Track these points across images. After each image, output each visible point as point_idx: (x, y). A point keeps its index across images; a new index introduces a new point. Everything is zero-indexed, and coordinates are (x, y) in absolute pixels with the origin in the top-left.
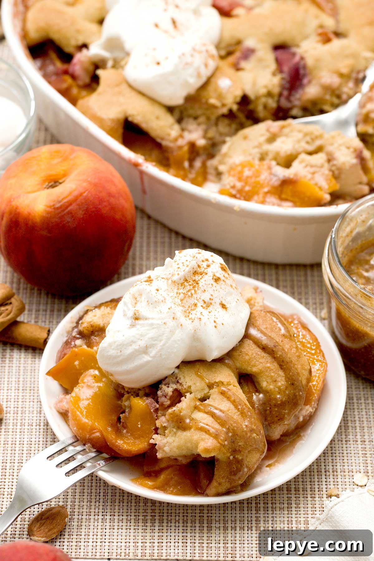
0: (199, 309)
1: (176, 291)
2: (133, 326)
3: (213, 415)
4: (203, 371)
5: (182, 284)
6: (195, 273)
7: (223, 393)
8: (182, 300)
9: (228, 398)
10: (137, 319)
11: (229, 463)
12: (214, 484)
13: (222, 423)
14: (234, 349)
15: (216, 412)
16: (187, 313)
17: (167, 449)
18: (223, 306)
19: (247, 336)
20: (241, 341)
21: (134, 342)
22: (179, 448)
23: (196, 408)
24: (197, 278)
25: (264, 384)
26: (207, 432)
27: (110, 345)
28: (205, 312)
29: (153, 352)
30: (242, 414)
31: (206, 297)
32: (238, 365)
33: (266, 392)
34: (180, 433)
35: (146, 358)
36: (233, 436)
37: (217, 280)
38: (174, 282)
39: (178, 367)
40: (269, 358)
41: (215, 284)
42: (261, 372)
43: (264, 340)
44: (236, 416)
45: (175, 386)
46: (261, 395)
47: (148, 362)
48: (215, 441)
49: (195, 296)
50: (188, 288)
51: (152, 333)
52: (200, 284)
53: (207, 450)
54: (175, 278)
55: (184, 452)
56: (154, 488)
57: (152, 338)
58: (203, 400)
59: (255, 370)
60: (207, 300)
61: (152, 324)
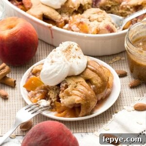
0: (72, 59)
1: (64, 54)
2: (51, 65)
3: (79, 91)
4: (74, 79)
5: (66, 52)
6: (69, 48)
7: (81, 84)
8: (66, 56)
9: (83, 86)
10: (53, 62)
11: (86, 104)
12: (81, 112)
13: (82, 93)
14: (83, 72)
15: (80, 90)
16: (68, 60)
17: (65, 103)
18: (79, 58)
19: (87, 68)
20: (85, 69)
21: (52, 70)
22: (69, 102)
23: (73, 89)
24: (70, 49)
25: (94, 82)
26: (78, 96)
28: (74, 59)
29: (59, 72)
30: (88, 90)
31: (74, 55)
32: (85, 76)
33: (95, 84)
34: (69, 97)
35: (57, 75)
37: (77, 50)
38: (63, 51)
39: (66, 78)
40: (95, 73)
42: (93, 78)
43: (92, 68)
44: (86, 90)
45: (66, 84)
46: (94, 86)
48: (80, 98)
49: (70, 55)
50: (68, 52)
51: (58, 66)
52: (71, 51)
53: (78, 101)
54: (63, 50)
55: (71, 103)
57: (58, 68)
58: (75, 87)
59: (90, 77)
61: (58, 63)
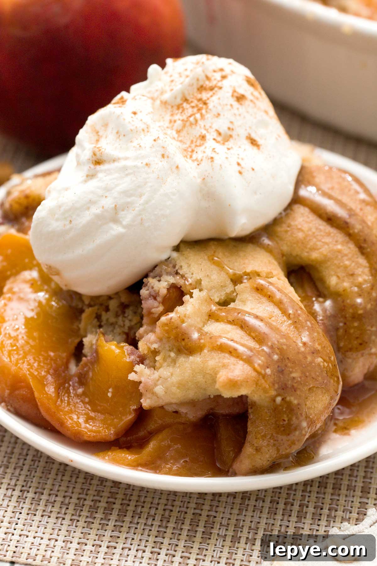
0: (210, 143)
1: (168, 117)
2: (91, 176)
3: (243, 326)
4: (220, 255)
5: (179, 107)
6: (201, 88)
7: (259, 290)
8: (178, 132)
9: (270, 298)
10: (98, 162)
11: (276, 410)
12: (248, 450)
13: (260, 339)
14: (276, 222)
15: (252, 321)
16: (189, 152)
17: (159, 389)
18: (253, 142)
19: (296, 200)
20: (289, 207)
21: (92, 202)
22: (181, 385)
23: (212, 316)
24: (204, 95)
25: (333, 281)
26: (232, 352)
27: (52, 212)
28: (220, 148)
29: (127, 217)
30: (296, 324)
31: (222, 124)
32: (285, 248)
33: (336, 296)
34: (182, 359)
35: (117, 230)
36: (281, 360)
37: (240, 98)
38: (165, 103)
39: (177, 249)
40: (339, 236)
41: (236, 104)
42: (325, 260)
43: (330, 205)
44: (285, 326)
45: (171, 280)
46: (328, 303)
47: (119, 238)
48: (247, 369)
49: (201, 123)
50: (190, 111)
51: (125, 184)
52: (211, 105)
53: (233, 384)
54: (167, 96)
55: (191, 395)
56: (136, 465)
57: (126, 193)
58: (224, 303)
59: (315, 255)
60: (223, 129)
61: (125, 168)
